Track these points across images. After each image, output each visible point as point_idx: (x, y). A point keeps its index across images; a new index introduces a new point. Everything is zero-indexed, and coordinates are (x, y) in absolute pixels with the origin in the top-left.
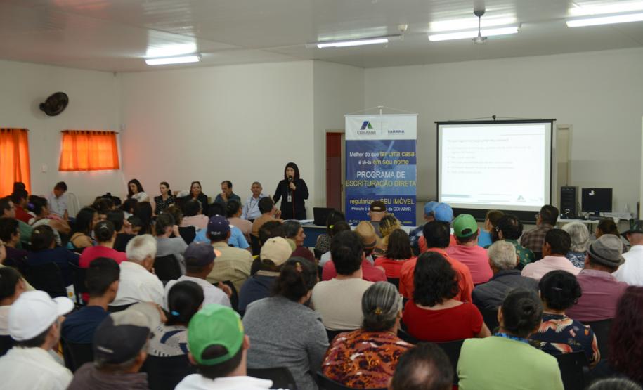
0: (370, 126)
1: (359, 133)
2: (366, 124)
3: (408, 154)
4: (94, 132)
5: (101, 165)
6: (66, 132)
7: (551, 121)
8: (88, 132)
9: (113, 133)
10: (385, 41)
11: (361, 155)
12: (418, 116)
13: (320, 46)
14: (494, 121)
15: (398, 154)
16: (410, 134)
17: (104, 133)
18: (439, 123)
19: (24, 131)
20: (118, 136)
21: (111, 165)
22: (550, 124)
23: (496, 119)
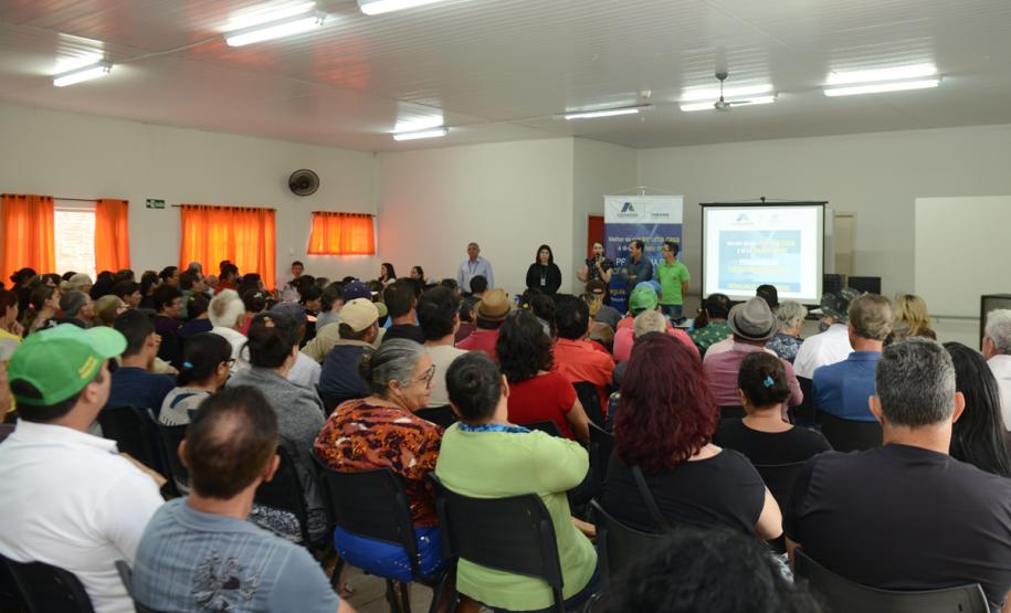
0: (631, 209)
1: (620, 216)
2: (627, 206)
3: (672, 240)
4: (348, 215)
5: (354, 249)
6: (318, 213)
7: (823, 204)
8: (341, 214)
9: (369, 216)
10: (635, 111)
11: (621, 240)
12: (684, 199)
13: (568, 117)
14: (763, 204)
15: (662, 240)
16: (676, 217)
17: (360, 215)
18: (704, 205)
19: (271, 211)
20: (374, 219)
21: (366, 249)
22: (821, 207)
23: (766, 201)
